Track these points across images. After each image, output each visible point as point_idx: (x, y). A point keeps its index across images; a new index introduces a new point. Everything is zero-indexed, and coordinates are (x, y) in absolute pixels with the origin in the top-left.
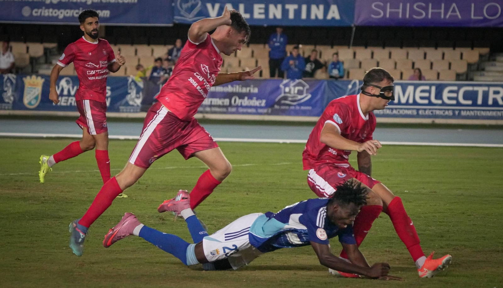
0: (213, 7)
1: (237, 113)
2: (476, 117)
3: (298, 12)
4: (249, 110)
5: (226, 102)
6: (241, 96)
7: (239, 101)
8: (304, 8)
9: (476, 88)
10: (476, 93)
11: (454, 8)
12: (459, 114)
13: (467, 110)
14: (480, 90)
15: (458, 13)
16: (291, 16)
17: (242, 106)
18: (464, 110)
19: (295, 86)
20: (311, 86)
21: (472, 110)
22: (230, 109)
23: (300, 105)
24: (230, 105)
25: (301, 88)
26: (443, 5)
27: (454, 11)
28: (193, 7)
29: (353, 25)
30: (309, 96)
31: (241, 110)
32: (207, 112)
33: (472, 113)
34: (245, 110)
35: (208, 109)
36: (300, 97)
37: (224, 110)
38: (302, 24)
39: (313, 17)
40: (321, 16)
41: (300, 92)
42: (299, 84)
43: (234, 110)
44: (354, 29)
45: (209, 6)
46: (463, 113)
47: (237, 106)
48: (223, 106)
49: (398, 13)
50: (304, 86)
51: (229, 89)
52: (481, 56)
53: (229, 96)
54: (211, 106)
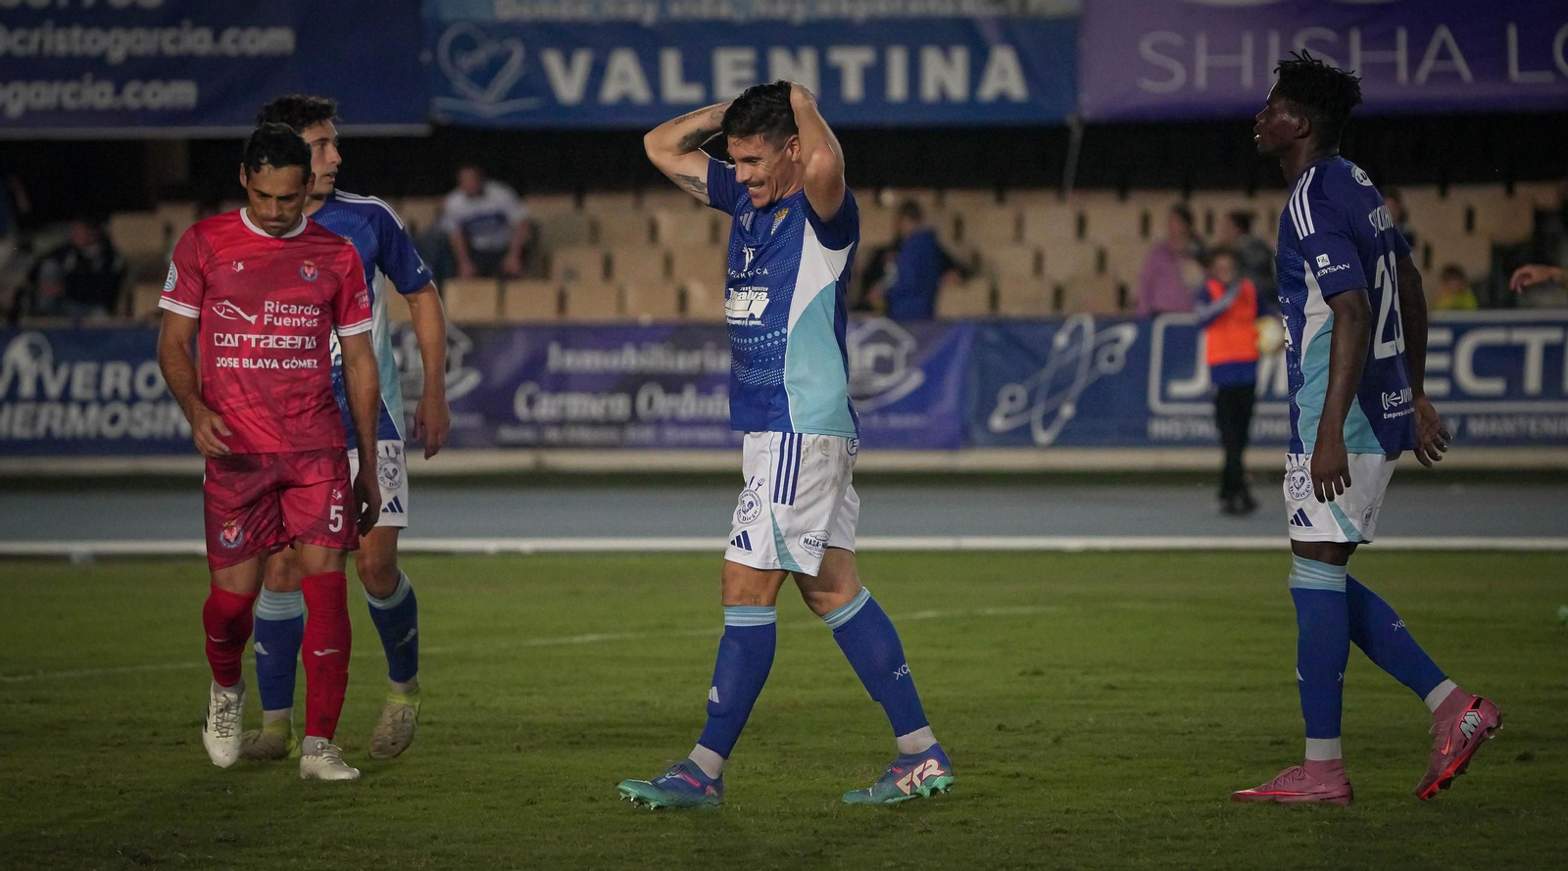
0: (568, 61)
1: (660, 445)
2: (1521, 440)
3: (875, 77)
4: (704, 435)
5: (619, 405)
6: (672, 384)
7: (664, 404)
8: (897, 60)
9: (1518, 336)
10: (1518, 352)
11: (1444, 45)
12: (1462, 429)
13: (1488, 416)
14: (1535, 342)
15: (1460, 63)
16: (853, 89)
17: (676, 422)
18: (1478, 416)
19: (864, 344)
20: (922, 342)
21: (1511, 416)
22: (633, 434)
23: (884, 411)
24: (634, 418)
25: (884, 350)
26: (1402, 36)
27: (1444, 54)
28: (497, 64)
29: (1071, 120)
30: (916, 379)
31: (671, 434)
32: (551, 446)
33: (1508, 427)
34: (686, 435)
35: (552, 434)
36: (881, 382)
37: (610, 435)
38: (890, 120)
39: (930, 92)
40: (957, 89)
41: (883, 366)
42: (879, 337)
43: (647, 434)
44: (1077, 135)
45: (552, 60)
46: (1476, 428)
47: (658, 423)
48: (609, 423)
49: (1237, 71)
50: (894, 342)
51: (629, 359)
52: (1540, 216)
53: (630, 384)
54: (561, 423)
